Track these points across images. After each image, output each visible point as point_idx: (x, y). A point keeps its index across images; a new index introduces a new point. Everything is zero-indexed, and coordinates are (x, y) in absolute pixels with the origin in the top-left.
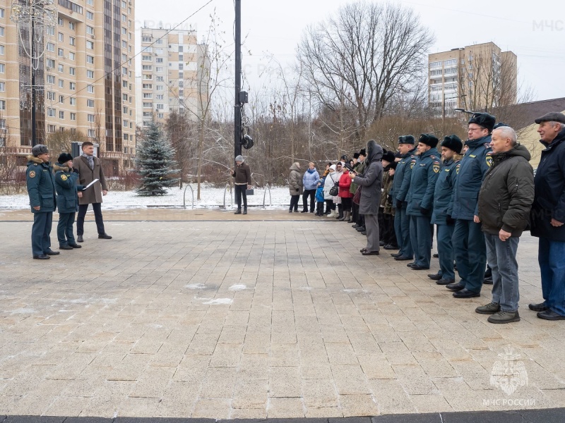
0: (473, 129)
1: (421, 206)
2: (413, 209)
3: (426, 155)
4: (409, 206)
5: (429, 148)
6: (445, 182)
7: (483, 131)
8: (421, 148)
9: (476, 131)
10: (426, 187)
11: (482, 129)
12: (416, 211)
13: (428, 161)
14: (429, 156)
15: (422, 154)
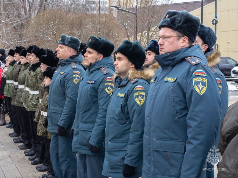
0: (165, 37)
1: (90, 142)
2: (81, 144)
3: (97, 67)
4: (75, 139)
5: (100, 57)
6: (119, 114)
7: (181, 41)
8: (90, 56)
9: (170, 40)
10: (96, 113)
11: (179, 38)
12: (84, 147)
13: (97, 76)
14: (99, 69)
15: (91, 66)
